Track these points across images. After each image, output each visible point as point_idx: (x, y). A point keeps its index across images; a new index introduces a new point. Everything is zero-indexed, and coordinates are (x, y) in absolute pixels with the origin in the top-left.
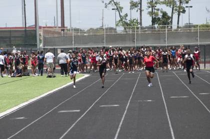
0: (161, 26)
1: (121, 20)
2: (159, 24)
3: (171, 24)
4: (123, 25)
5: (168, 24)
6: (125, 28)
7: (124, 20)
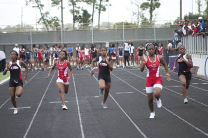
0: (82, 24)
1: (43, 18)
2: (80, 22)
3: (92, 22)
4: (44, 23)
5: (89, 21)
6: (47, 26)
7: (45, 18)
